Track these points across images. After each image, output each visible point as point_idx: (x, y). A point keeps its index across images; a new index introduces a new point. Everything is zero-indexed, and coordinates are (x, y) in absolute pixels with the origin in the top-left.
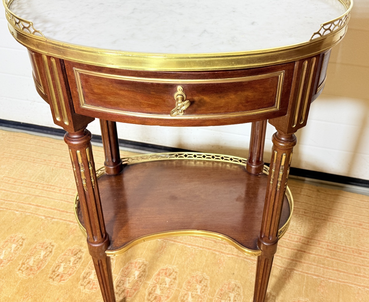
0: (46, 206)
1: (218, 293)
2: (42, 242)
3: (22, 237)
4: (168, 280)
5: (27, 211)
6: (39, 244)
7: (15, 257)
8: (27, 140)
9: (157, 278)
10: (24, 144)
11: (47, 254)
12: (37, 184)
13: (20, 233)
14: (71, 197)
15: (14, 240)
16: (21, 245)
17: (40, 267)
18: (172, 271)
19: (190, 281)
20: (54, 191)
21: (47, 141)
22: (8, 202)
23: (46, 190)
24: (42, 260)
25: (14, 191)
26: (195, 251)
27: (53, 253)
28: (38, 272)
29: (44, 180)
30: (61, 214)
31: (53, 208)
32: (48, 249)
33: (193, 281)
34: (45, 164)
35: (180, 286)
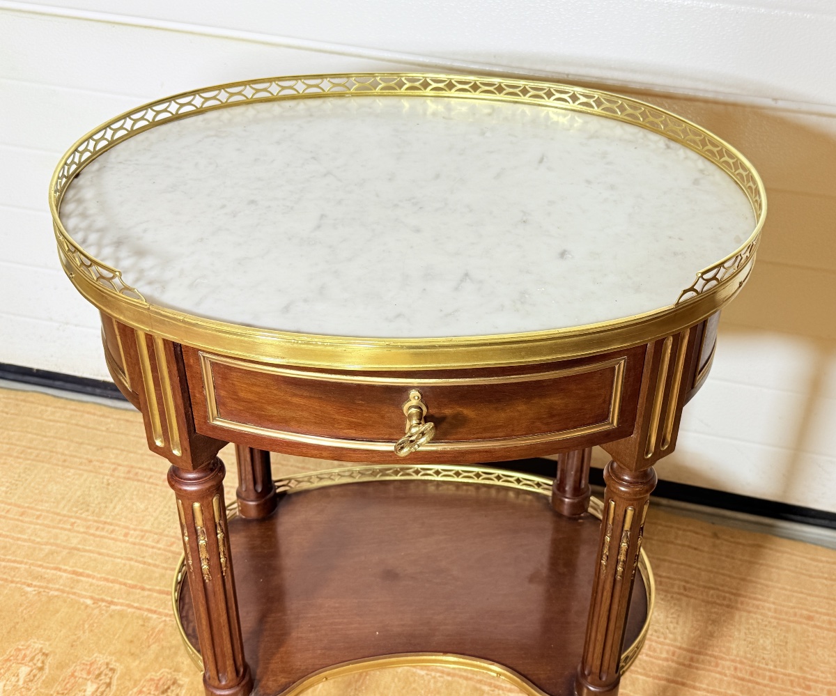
0: (96, 574)
2: (87, 661)
3: (41, 649)
5: (51, 585)
6: (83, 666)
8: (46, 411)
10: (39, 421)
11: (101, 690)
12: (73, 520)
13: (38, 639)
14: (150, 550)
15: (25, 656)
16: (41, 669)
20: (113, 536)
21: (94, 414)
22: (8, 564)
23: (93, 535)
25: (19, 536)
26: (435, 682)
27: (114, 688)
29: (88, 511)
30: (128, 594)
31: (111, 578)
32: (103, 677)
34: (91, 471)
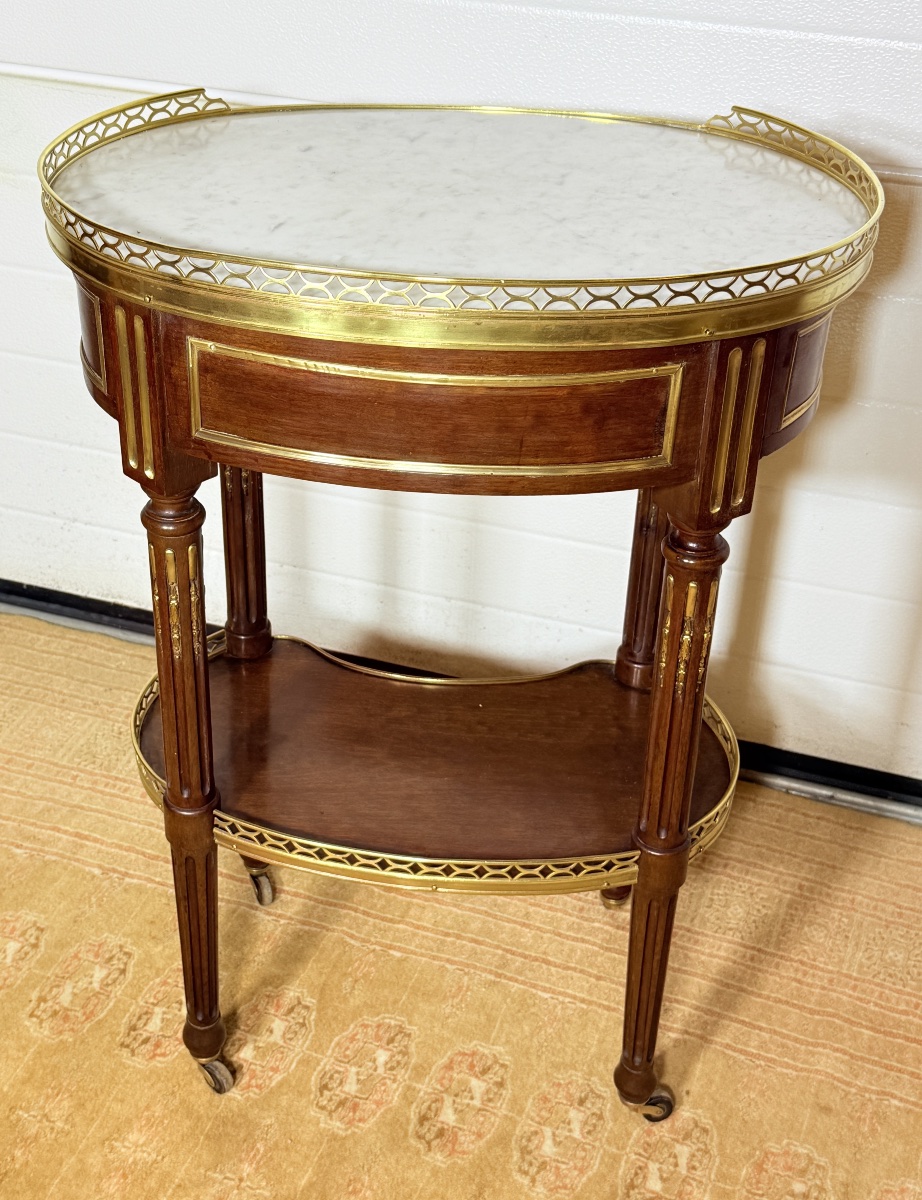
0: (105, 839)
1: (637, 1141)
2: (95, 941)
4: (478, 1086)
5: (46, 849)
6: (89, 947)
7: (17, 978)
9: (443, 1078)
11: (112, 976)
13: (30, 910)
15: (14, 929)
16: (35, 946)
17: (92, 1012)
18: (489, 1063)
19: (549, 1097)
20: (127, 795)
23: (102, 792)
24: (99, 993)
25: (5, 787)
27: (129, 975)
28: (88, 1025)
29: (94, 763)
30: (147, 865)
31: (125, 844)
32: (115, 962)
33: (559, 1096)
34: (97, 716)
35: (516, 1104)
